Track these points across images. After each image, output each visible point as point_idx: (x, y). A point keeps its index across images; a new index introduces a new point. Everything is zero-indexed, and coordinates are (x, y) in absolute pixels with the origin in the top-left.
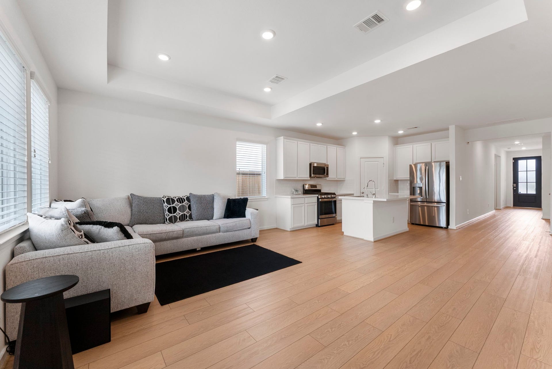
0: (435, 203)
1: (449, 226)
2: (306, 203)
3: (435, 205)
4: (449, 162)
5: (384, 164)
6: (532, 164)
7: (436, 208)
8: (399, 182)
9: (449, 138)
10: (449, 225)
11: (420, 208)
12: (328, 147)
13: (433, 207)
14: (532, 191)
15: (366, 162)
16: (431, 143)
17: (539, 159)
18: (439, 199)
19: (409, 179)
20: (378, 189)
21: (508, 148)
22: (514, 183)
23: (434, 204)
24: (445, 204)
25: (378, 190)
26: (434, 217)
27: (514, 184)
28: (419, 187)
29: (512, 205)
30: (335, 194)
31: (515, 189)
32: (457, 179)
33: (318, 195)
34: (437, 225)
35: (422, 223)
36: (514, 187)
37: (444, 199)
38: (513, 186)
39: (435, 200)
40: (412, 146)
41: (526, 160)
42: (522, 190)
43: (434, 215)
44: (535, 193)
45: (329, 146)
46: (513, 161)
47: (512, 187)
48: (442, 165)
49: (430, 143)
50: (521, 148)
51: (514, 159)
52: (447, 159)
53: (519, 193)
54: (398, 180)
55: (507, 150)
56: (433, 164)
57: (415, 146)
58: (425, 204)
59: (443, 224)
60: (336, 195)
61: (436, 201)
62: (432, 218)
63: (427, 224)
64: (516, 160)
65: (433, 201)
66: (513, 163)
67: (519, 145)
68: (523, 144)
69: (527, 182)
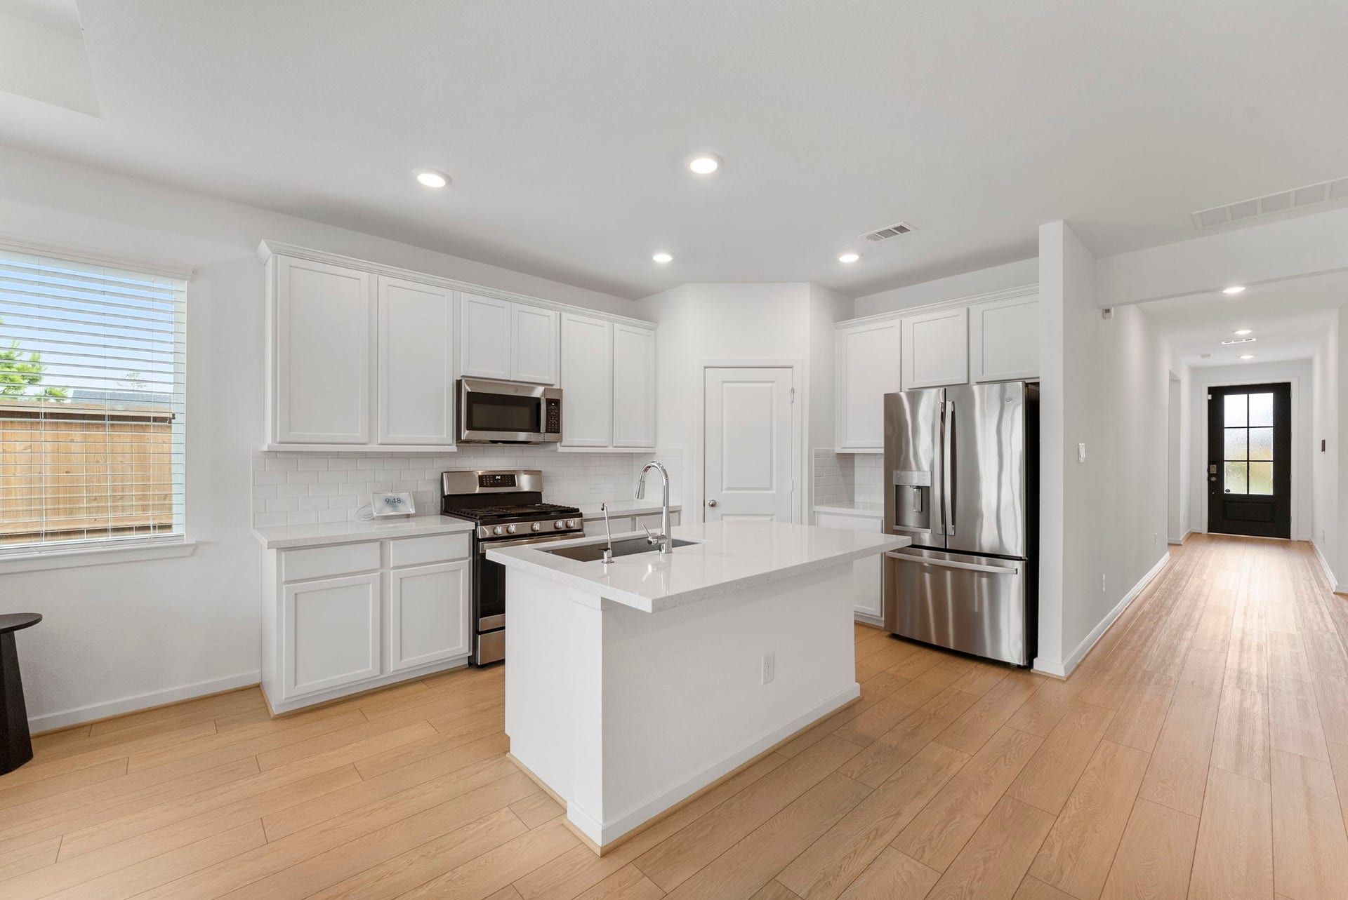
0: (984, 559)
1: (1035, 660)
2: (395, 568)
3: (983, 565)
4: (1037, 384)
5: (793, 390)
6: (1264, 404)
7: (984, 580)
8: (857, 461)
9: (1036, 281)
10: (1036, 656)
11: (927, 576)
12: (564, 315)
13: (976, 574)
14: (1263, 486)
15: (725, 384)
16: (968, 309)
17: (1282, 392)
18: (998, 540)
19: (882, 451)
20: (770, 489)
21: (1204, 356)
22: (1211, 462)
23: (979, 563)
24: (1019, 565)
25: (773, 492)
26: (979, 616)
27: (1211, 466)
28: (918, 487)
29: (1204, 527)
30: (581, 515)
31: (1213, 479)
32: (1071, 454)
33: (476, 525)
34: (989, 655)
35: (934, 641)
36: (1210, 475)
37: (1015, 544)
38: (1209, 470)
39: (981, 547)
40: (898, 320)
41: (1246, 393)
42: (1234, 485)
43: (976, 610)
44: (1271, 493)
45: (570, 312)
46: (1210, 396)
47: (1206, 475)
48: (1008, 395)
49: (965, 311)
50: (1239, 357)
51: (1212, 390)
52: (1029, 373)
53: (1225, 492)
54: (854, 454)
55: (1198, 361)
56: (976, 388)
57: (908, 321)
58: (947, 560)
59: (1011, 649)
60: (584, 517)
61: (986, 550)
62: (969, 621)
63: (952, 647)
64: (1217, 395)
65: (977, 550)
66: (1209, 401)
67: (1244, 341)
68: (1254, 340)
69: (1248, 461)
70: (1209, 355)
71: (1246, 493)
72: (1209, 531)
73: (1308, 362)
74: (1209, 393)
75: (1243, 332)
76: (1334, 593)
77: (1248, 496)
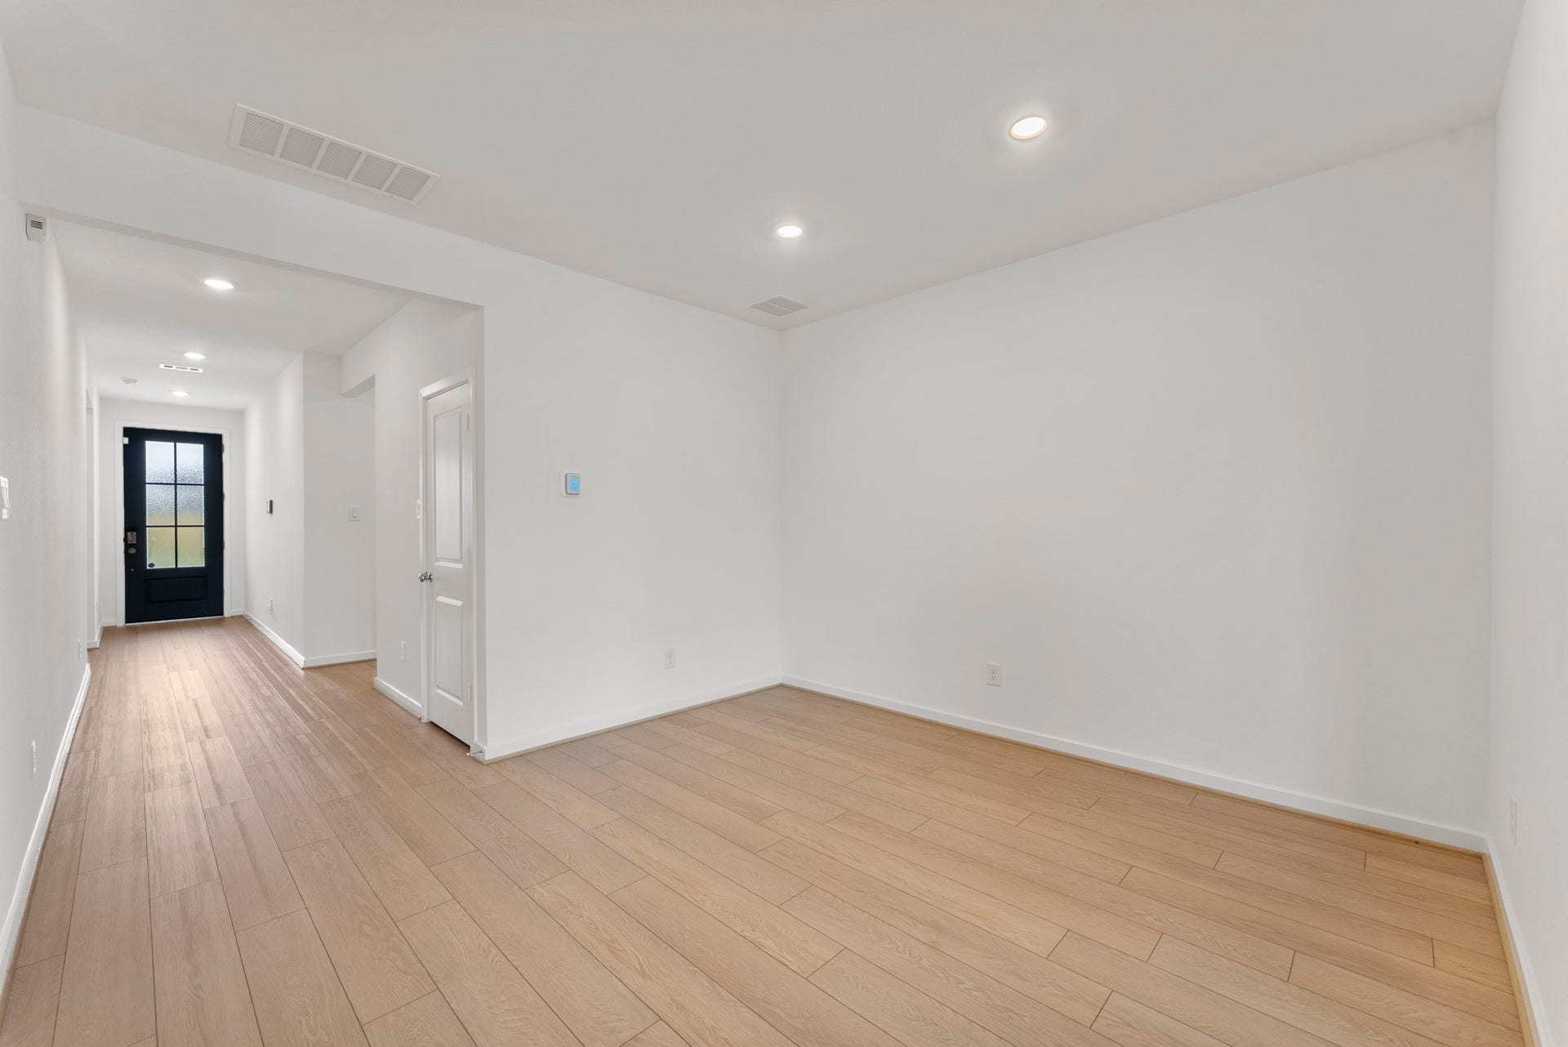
6: (193, 457)
14: (193, 558)
17: (213, 445)
22: (128, 528)
27: (129, 534)
29: (119, 619)
31: (132, 551)
36: (127, 546)
38: (126, 540)
41: (172, 442)
42: (159, 558)
44: (203, 565)
46: (126, 441)
47: (122, 545)
50: (171, 391)
51: (128, 432)
53: (148, 568)
64: (136, 439)
66: (125, 445)
67: (189, 370)
68: (201, 371)
69: (176, 526)
70: (135, 381)
71: (174, 567)
72: (126, 622)
73: (239, 415)
74: (125, 436)
75: (194, 356)
76: (303, 669)
77: (177, 570)
